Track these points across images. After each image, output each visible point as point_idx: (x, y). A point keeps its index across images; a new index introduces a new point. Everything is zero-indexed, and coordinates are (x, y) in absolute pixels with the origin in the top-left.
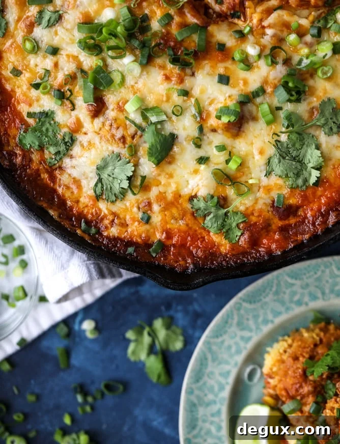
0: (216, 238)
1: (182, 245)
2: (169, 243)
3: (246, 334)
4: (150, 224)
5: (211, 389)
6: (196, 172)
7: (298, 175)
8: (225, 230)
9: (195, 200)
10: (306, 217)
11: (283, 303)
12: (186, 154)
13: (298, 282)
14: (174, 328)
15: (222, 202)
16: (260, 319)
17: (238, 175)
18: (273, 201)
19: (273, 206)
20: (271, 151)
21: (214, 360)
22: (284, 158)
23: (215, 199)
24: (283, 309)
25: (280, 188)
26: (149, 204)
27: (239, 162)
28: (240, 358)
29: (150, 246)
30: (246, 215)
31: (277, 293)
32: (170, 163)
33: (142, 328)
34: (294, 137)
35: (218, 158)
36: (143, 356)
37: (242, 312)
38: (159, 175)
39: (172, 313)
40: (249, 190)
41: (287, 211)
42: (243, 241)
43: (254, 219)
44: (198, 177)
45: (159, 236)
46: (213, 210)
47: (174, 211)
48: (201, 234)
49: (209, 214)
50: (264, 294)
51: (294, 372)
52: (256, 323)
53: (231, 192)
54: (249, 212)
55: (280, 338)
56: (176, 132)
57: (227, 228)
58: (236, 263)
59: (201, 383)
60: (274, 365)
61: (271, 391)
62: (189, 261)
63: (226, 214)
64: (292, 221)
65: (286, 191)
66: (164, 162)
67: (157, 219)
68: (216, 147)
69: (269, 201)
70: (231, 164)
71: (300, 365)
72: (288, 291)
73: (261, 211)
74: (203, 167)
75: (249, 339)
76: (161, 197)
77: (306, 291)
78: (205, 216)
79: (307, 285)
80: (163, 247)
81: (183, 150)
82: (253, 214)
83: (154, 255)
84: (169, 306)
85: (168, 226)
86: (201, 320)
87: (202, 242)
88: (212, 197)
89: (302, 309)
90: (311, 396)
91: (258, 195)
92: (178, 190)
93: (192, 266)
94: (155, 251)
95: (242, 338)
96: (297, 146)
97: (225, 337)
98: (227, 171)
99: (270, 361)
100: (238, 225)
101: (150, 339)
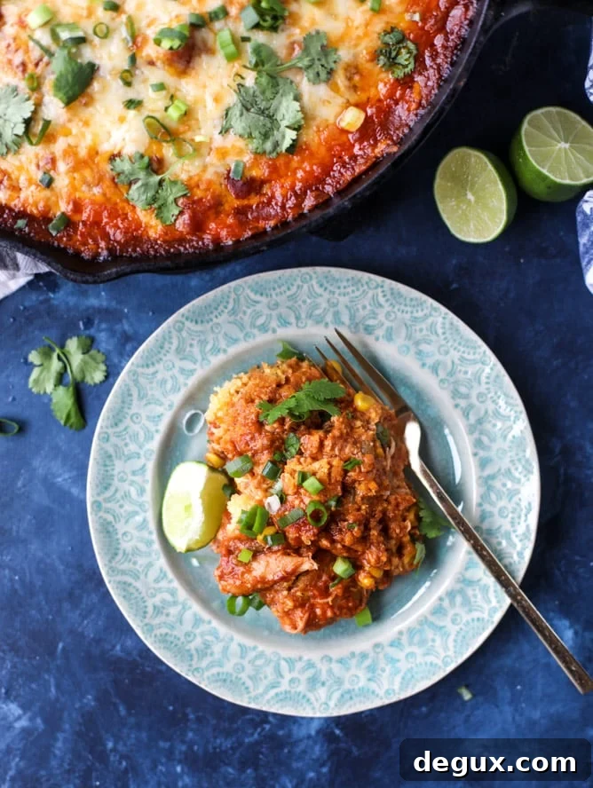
0: (144, 216)
1: (97, 223)
2: (76, 218)
3: (188, 365)
4: (53, 190)
5: (135, 437)
6: (122, 120)
7: (266, 136)
8: (156, 204)
9: (118, 159)
10: (273, 197)
11: (242, 327)
12: (108, 94)
13: (264, 300)
14: (93, 352)
15: (155, 166)
16: (209, 347)
17: (182, 129)
18: (229, 172)
19: (228, 178)
20: (232, 99)
21: (141, 398)
22: (248, 110)
23: (146, 160)
24: (241, 336)
25: (241, 152)
26: (53, 161)
27: (184, 108)
28: (177, 399)
29: (50, 220)
30: (190, 187)
31: (234, 312)
32: (86, 105)
33: (51, 349)
34: (264, 80)
35: (154, 102)
36: (49, 387)
37: (184, 334)
38: (70, 121)
39: (92, 331)
40: (195, 150)
41: (250, 186)
42: (182, 224)
43: (199, 194)
44: (125, 127)
45: (64, 207)
46: (142, 175)
47: (87, 174)
48: (123, 208)
49: (136, 181)
50: (216, 313)
51: (245, 418)
52: (203, 352)
53: (168, 152)
54: (193, 183)
55: (235, 376)
56: (97, 62)
57: (160, 202)
58: (167, 252)
59: (121, 427)
60: (220, 409)
61: (217, 447)
62: (103, 244)
63: (160, 183)
64: (254, 201)
65: (247, 158)
66: (77, 103)
67: (62, 182)
68: (152, 86)
69: (223, 170)
70: (170, 110)
71: (254, 409)
72: (249, 311)
73: (210, 183)
74: (132, 113)
75: (192, 372)
76: (71, 151)
77: (274, 313)
78: (130, 184)
79: (277, 305)
80: (68, 223)
81: (104, 89)
82: (198, 186)
83: (54, 233)
84: (89, 323)
85: (78, 195)
86: (130, 343)
87: (123, 220)
88: (142, 156)
89: (268, 337)
90: (266, 452)
91: (208, 159)
92: (95, 144)
93: (105, 253)
94: (54, 228)
95: (182, 370)
96: (269, 94)
97: (159, 367)
98: (167, 122)
99: (216, 403)
100: (176, 200)
101: (61, 364)
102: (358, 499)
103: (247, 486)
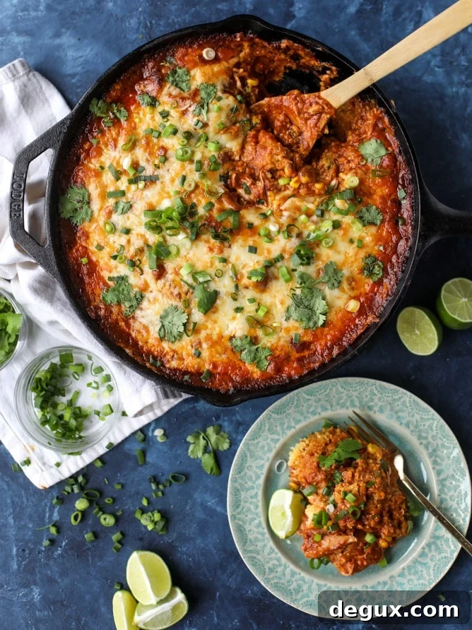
0: (250, 367)
1: (225, 373)
2: (215, 372)
3: (275, 437)
4: (201, 359)
5: (250, 478)
6: (234, 318)
7: (309, 319)
8: (256, 361)
9: (234, 339)
10: (316, 350)
11: (302, 414)
12: (226, 306)
13: (312, 398)
14: (222, 433)
15: (254, 341)
16: (285, 426)
17: (265, 320)
18: (292, 339)
19: (292, 342)
20: (289, 302)
21: (251, 457)
22: (299, 307)
23: (249, 339)
24: (302, 418)
25: (297, 329)
26: (200, 343)
27: (266, 310)
28: (271, 455)
29: (202, 374)
30: (272, 350)
31: (297, 406)
32: (214, 312)
33: (199, 434)
34: (306, 291)
35: (250, 308)
36: (200, 455)
37: (271, 420)
38: (206, 321)
39: (220, 422)
40: (273, 330)
41: (303, 346)
42: (270, 369)
43: (278, 353)
44: (235, 322)
45: (208, 367)
46: (247, 346)
47: (219, 348)
48: (239, 364)
49: (245, 349)
50: (288, 407)
51: (311, 465)
52: (282, 429)
53: (260, 333)
54: (274, 348)
55: (301, 440)
56: (218, 289)
57: (258, 360)
58: (265, 385)
59: (243, 474)
60: (296, 460)
61: (295, 479)
62: (230, 384)
63: (257, 349)
64: (306, 353)
65: (301, 331)
66: (210, 312)
67: (205, 354)
68: (248, 300)
69: (289, 339)
70: (259, 312)
71: (315, 459)
72: (305, 405)
73: (283, 346)
74: (239, 315)
75: (278, 440)
76: (208, 338)
77: (318, 404)
78: (241, 351)
79: (320, 400)
80: (211, 374)
81: (224, 303)
82: (277, 349)
83: (204, 381)
84: (218, 418)
85: (214, 359)
86: (242, 427)
87: (239, 371)
88: (246, 337)
89: (317, 417)
90: (323, 482)
91: (281, 334)
92: (221, 332)
93: (232, 389)
94: (204, 378)
95: (272, 440)
96: (309, 297)
97: (260, 439)
98: (257, 317)
99: (293, 456)
100: (266, 358)
101: (205, 441)
102: (375, 502)
103: (314, 500)
